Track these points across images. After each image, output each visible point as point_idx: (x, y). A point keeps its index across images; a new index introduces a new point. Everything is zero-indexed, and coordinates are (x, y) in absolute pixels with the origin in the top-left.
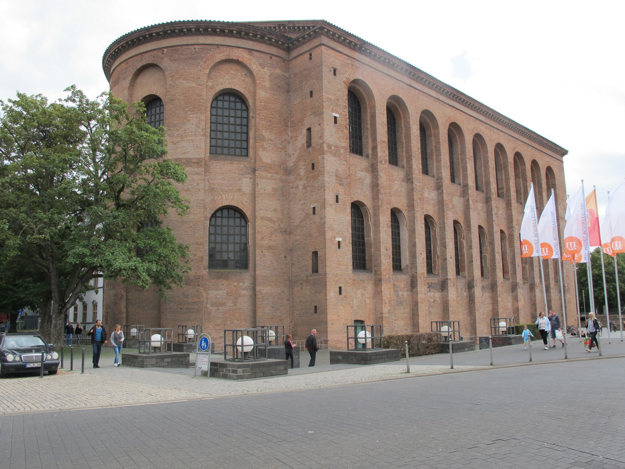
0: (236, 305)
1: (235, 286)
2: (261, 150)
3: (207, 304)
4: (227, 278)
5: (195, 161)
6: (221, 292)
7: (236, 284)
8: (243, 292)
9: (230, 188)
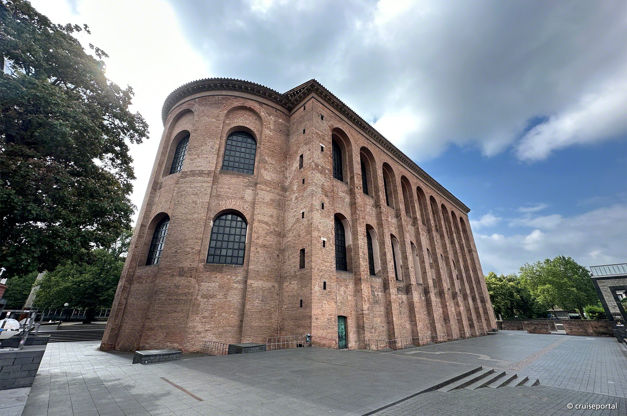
0: (226, 298)
1: (228, 279)
2: (263, 169)
3: (197, 295)
4: (221, 272)
5: (206, 172)
6: (213, 285)
7: (229, 277)
8: (235, 285)
9: (234, 196)
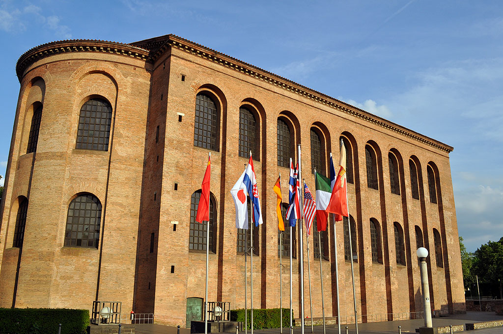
0: (82, 279)
1: (83, 262)
2: (117, 145)
3: (56, 277)
4: (76, 255)
5: (59, 154)
6: (70, 268)
7: (84, 260)
8: (90, 268)
9: (87, 177)
